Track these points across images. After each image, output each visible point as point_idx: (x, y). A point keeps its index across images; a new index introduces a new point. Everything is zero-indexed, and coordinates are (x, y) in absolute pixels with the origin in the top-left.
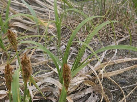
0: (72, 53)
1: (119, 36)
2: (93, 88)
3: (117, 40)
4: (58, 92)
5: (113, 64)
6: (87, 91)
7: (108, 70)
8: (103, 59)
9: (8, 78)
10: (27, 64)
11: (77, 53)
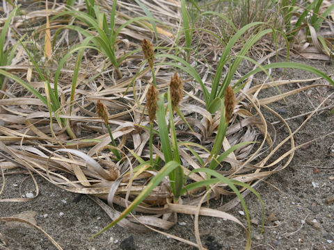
0: (208, 72)
1: (267, 50)
2: (249, 120)
3: (264, 55)
4: (205, 125)
5: (266, 87)
6: (244, 123)
7: (261, 95)
8: (251, 80)
9: (152, 105)
10: (178, 86)
11: (215, 72)
